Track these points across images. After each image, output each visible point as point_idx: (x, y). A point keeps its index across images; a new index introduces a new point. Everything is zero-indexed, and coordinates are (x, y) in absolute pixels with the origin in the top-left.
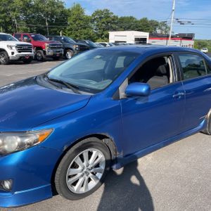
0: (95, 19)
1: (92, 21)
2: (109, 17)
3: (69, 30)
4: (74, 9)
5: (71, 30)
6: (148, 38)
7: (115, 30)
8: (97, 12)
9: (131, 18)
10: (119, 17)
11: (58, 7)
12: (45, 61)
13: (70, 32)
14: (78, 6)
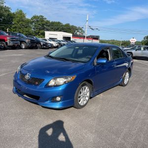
0: (33, 22)
1: (32, 23)
2: (43, 21)
3: (13, 28)
4: (17, 13)
5: (15, 27)
6: (71, 37)
7: (48, 30)
8: (35, 17)
9: (59, 23)
10: (50, 22)
11: (6, 11)
12: (7, 49)
13: (14, 29)
14: (21, 11)
